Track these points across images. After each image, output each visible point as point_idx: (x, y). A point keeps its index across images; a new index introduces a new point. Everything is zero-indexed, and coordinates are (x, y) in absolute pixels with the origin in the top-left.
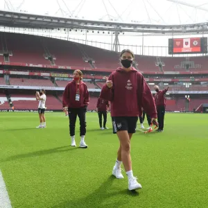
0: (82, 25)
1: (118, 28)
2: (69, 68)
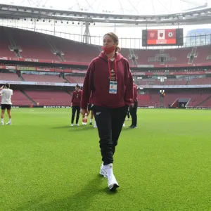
0: (50, 14)
1: (88, 19)
2: (36, 61)
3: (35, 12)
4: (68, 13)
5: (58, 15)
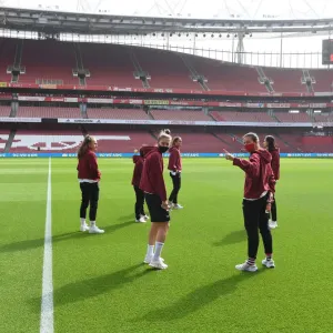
1: (242, 28)
2: (170, 91)
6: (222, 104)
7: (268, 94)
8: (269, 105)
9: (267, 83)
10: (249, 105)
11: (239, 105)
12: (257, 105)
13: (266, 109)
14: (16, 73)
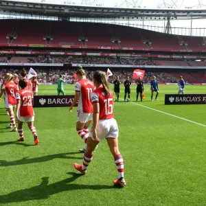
2: (131, 49)
3: (133, 12)
4: (157, 11)
5: (150, 13)
6: (159, 56)
7: (185, 51)
8: (185, 57)
9: (184, 45)
10: (174, 57)
11: (169, 57)
12: (178, 57)
13: (183, 59)
14: (48, 40)
